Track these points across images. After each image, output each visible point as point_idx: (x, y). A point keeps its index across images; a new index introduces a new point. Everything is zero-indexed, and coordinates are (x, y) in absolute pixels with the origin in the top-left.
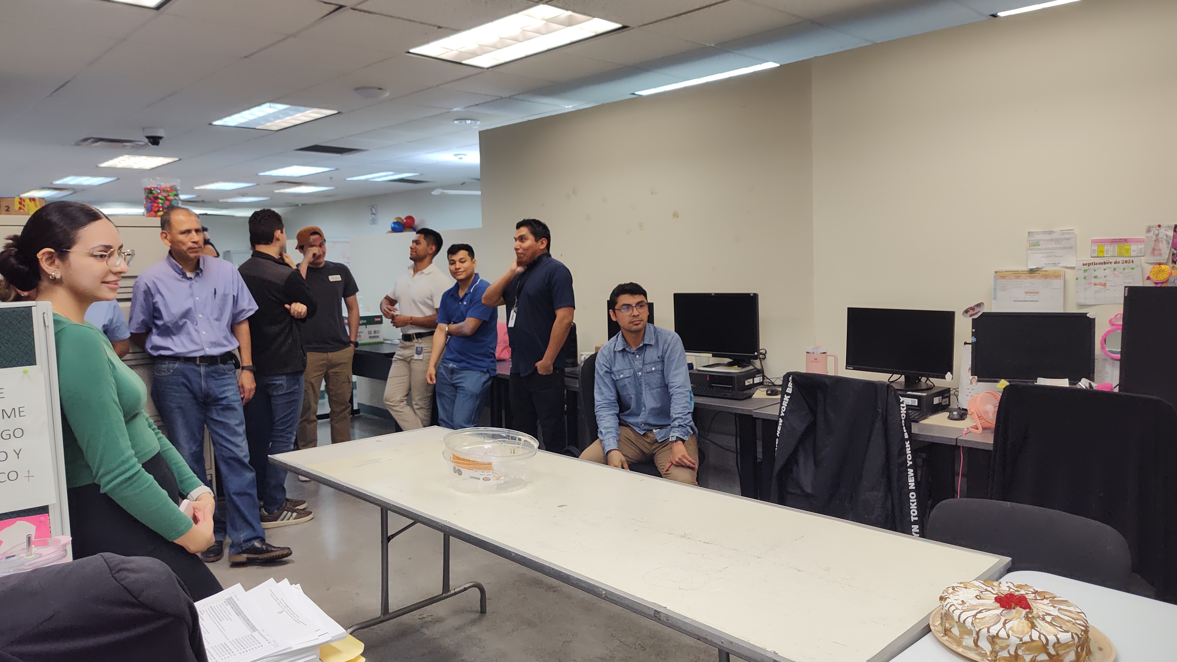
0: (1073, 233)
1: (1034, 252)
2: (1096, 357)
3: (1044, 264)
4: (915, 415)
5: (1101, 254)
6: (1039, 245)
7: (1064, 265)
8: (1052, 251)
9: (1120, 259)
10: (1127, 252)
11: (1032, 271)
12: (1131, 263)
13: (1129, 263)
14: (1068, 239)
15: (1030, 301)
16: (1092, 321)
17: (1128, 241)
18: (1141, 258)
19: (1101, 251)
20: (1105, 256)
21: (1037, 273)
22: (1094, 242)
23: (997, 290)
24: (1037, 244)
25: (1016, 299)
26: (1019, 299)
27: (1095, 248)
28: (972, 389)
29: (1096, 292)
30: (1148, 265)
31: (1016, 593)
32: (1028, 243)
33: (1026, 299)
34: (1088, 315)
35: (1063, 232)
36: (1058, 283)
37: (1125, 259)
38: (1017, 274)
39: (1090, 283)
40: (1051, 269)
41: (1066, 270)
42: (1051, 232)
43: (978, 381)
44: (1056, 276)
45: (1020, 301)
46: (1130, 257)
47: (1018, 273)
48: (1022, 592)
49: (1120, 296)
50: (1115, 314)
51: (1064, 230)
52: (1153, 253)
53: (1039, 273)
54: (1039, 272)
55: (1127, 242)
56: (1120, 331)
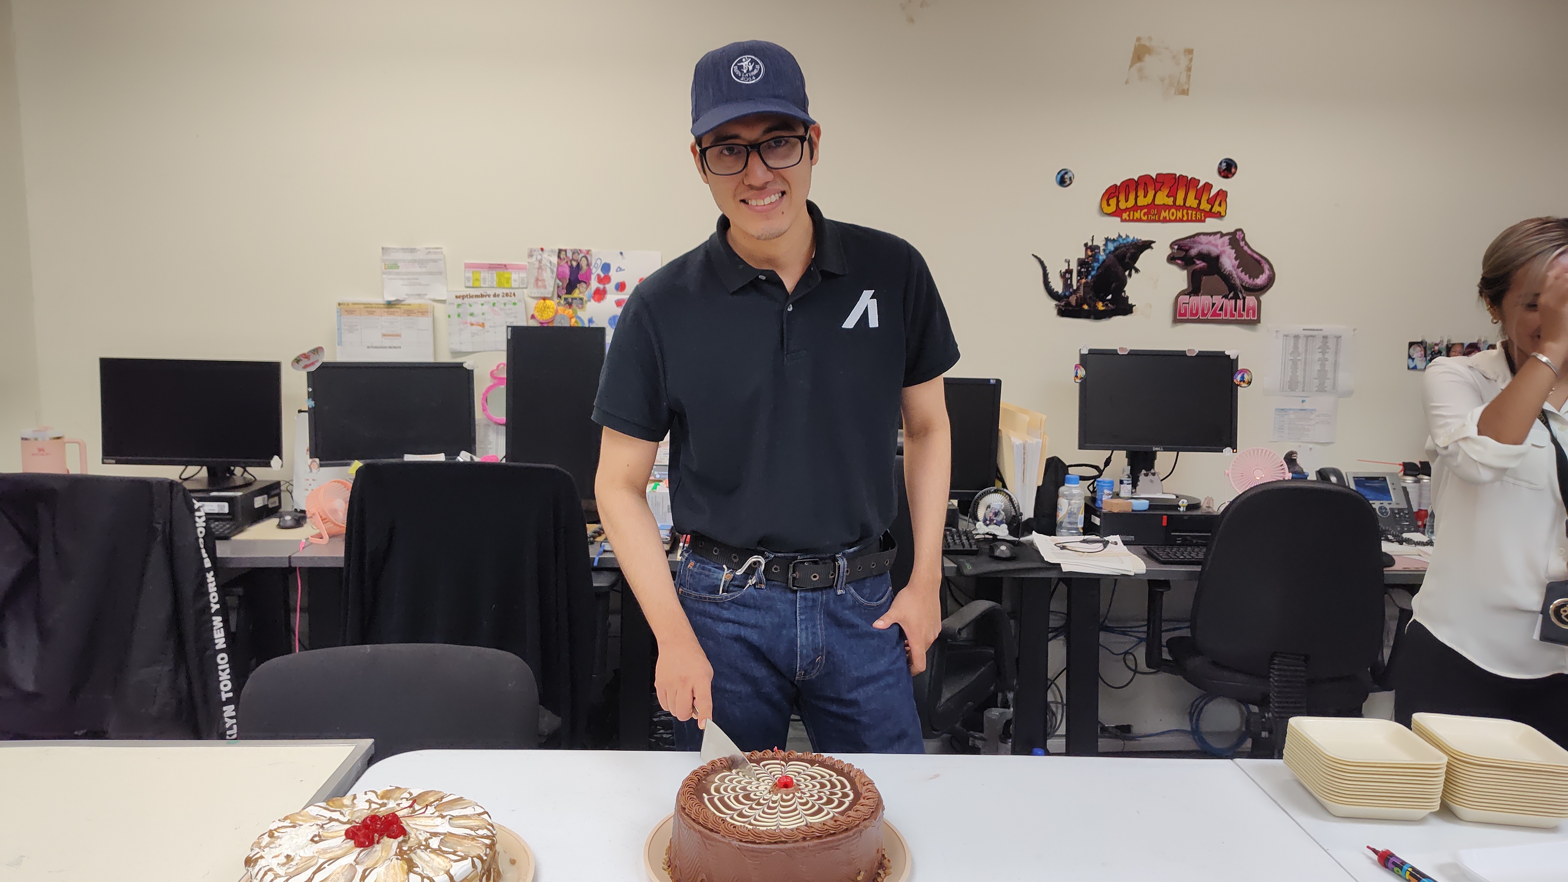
0: (442, 253)
1: (391, 277)
2: (477, 423)
3: (407, 295)
4: (225, 528)
5: (476, 284)
6: (398, 267)
7: (432, 297)
8: (416, 277)
9: (499, 291)
10: (508, 282)
11: (390, 304)
12: (513, 296)
13: (511, 296)
14: (435, 261)
15: (390, 347)
16: (469, 374)
17: (507, 266)
18: (525, 290)
19: (477, 280)
20: (482, 286)
21: (396, 308)
22: (468, 266)
23: (343, 331)
24: (395, 265)
25: (370, 345)
26: (374, 345)
27: (470, 275)
28: (313, 480)
29: (473, 335)
30: (532, 299)
31: (382, 809)
32: (383, 264)
33: (384, 345)
34: (465, 365)
35: (429, 251)
36: (425, 322)
37: (505, 291)
38: (370, 309)
39: (466, 323)
40: (414, 301)
41: (435, 304)
42: (413, 250)
43: (321, 466)
44: (423, 312)
45: (376, 347)
46: (512, 288)
47: (372, 307)
48: (392, 804)
49: (500, 340)
50: (497, 364)
51: (430, 248)
52: (537, 284)
53: (400, 308)
54: (400, 306)
55: (507, 269)
56: (503, 387)
